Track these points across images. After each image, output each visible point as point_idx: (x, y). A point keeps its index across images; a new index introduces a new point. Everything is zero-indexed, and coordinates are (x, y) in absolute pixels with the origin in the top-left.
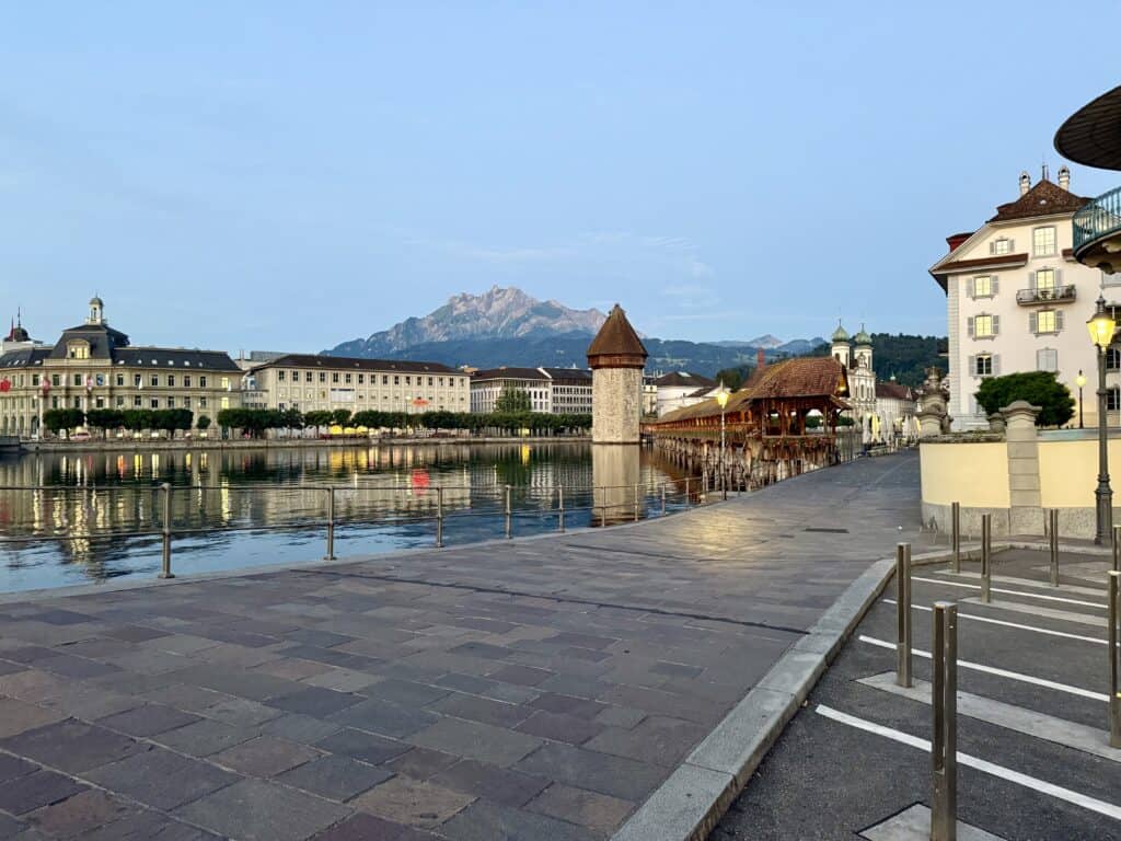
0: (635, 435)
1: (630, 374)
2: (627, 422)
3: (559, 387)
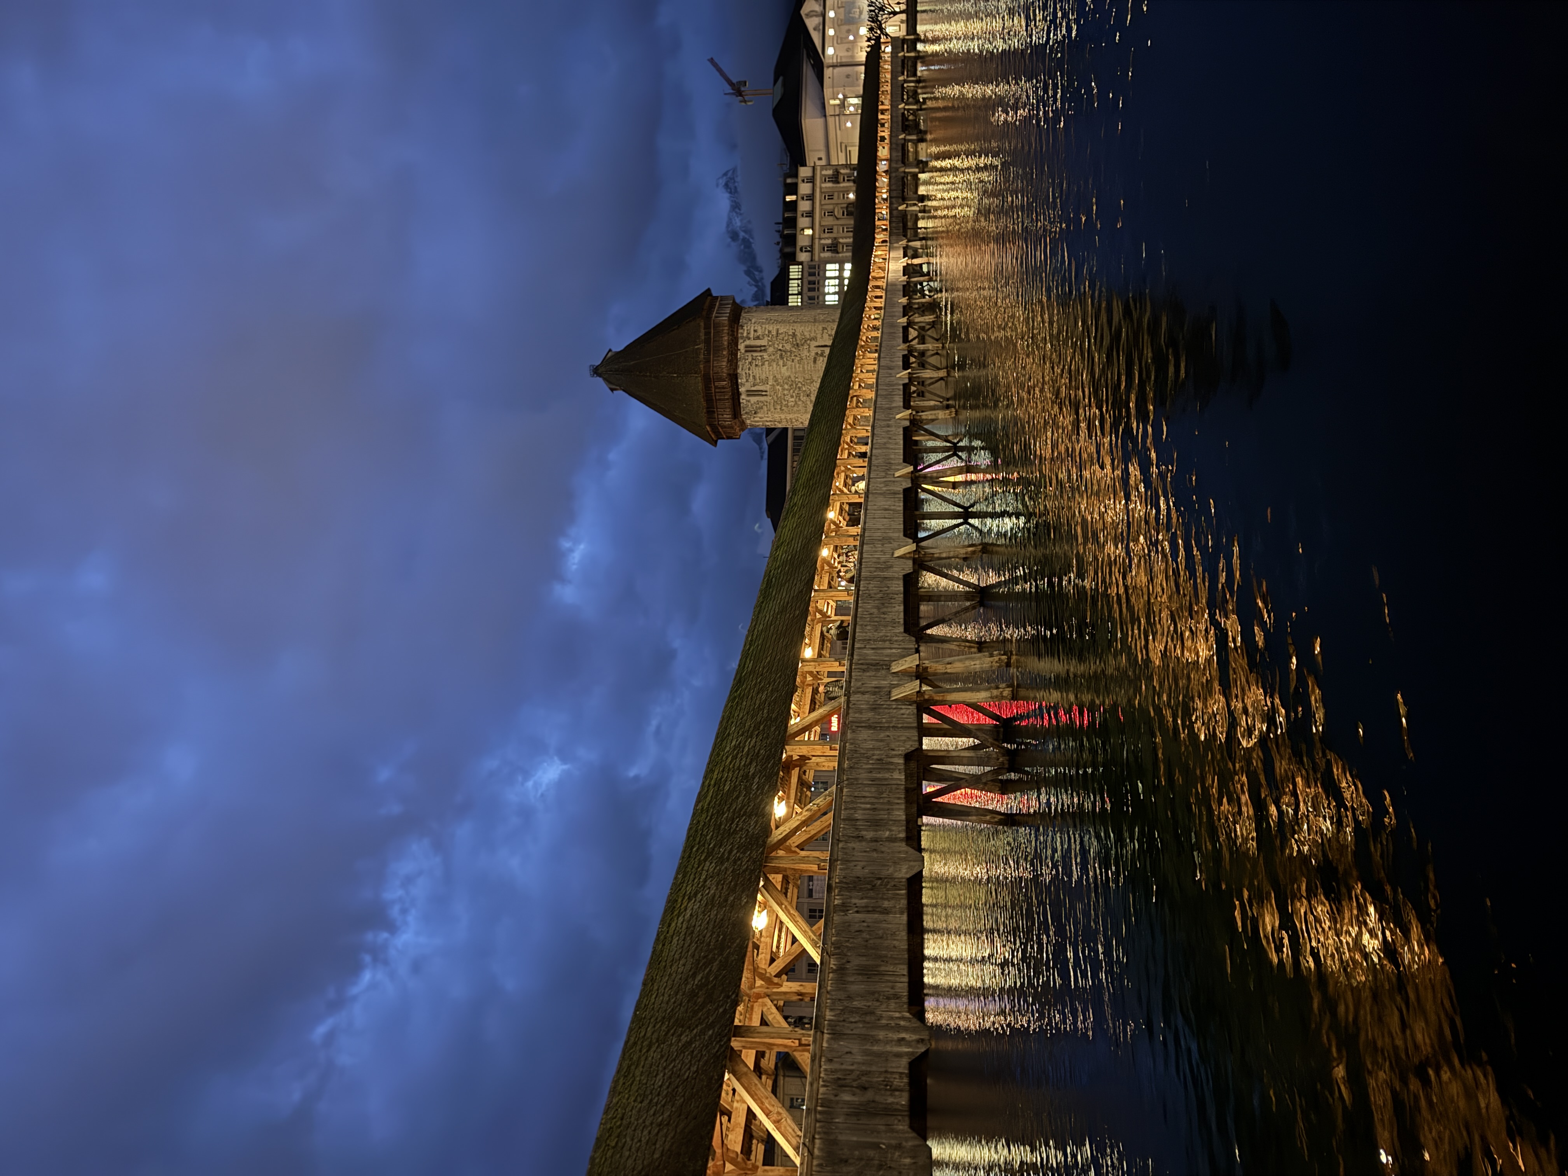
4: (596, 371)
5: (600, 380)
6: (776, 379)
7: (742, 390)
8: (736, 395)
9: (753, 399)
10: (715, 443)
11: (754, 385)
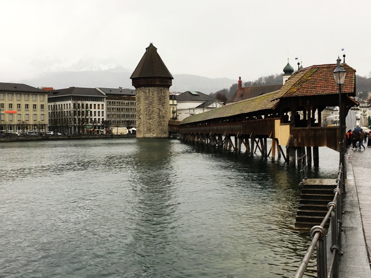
0: (165, 133)
1: (161, 91)
2: (160, 124)
3: (111, 101)
4: (151, 45)
5: (149, 45)
6: (153, 97)
7: (150, 88)
8: (149, 86)
9: (147, 91)
10: (130, 78)
11: (152, 92)
